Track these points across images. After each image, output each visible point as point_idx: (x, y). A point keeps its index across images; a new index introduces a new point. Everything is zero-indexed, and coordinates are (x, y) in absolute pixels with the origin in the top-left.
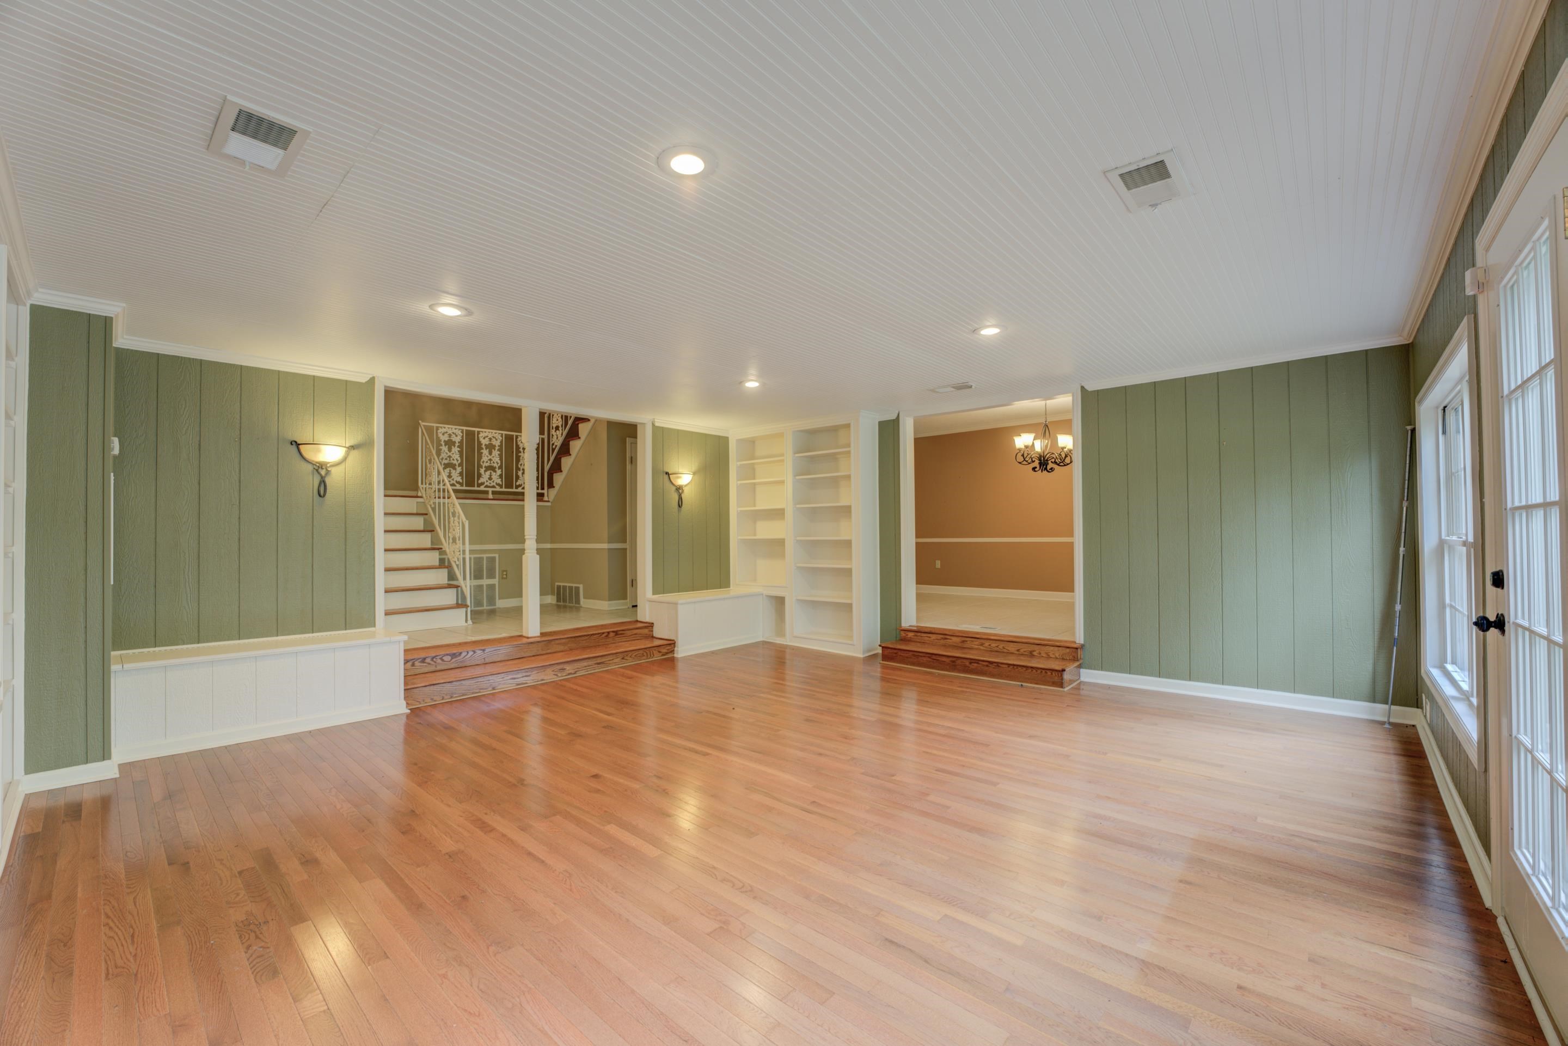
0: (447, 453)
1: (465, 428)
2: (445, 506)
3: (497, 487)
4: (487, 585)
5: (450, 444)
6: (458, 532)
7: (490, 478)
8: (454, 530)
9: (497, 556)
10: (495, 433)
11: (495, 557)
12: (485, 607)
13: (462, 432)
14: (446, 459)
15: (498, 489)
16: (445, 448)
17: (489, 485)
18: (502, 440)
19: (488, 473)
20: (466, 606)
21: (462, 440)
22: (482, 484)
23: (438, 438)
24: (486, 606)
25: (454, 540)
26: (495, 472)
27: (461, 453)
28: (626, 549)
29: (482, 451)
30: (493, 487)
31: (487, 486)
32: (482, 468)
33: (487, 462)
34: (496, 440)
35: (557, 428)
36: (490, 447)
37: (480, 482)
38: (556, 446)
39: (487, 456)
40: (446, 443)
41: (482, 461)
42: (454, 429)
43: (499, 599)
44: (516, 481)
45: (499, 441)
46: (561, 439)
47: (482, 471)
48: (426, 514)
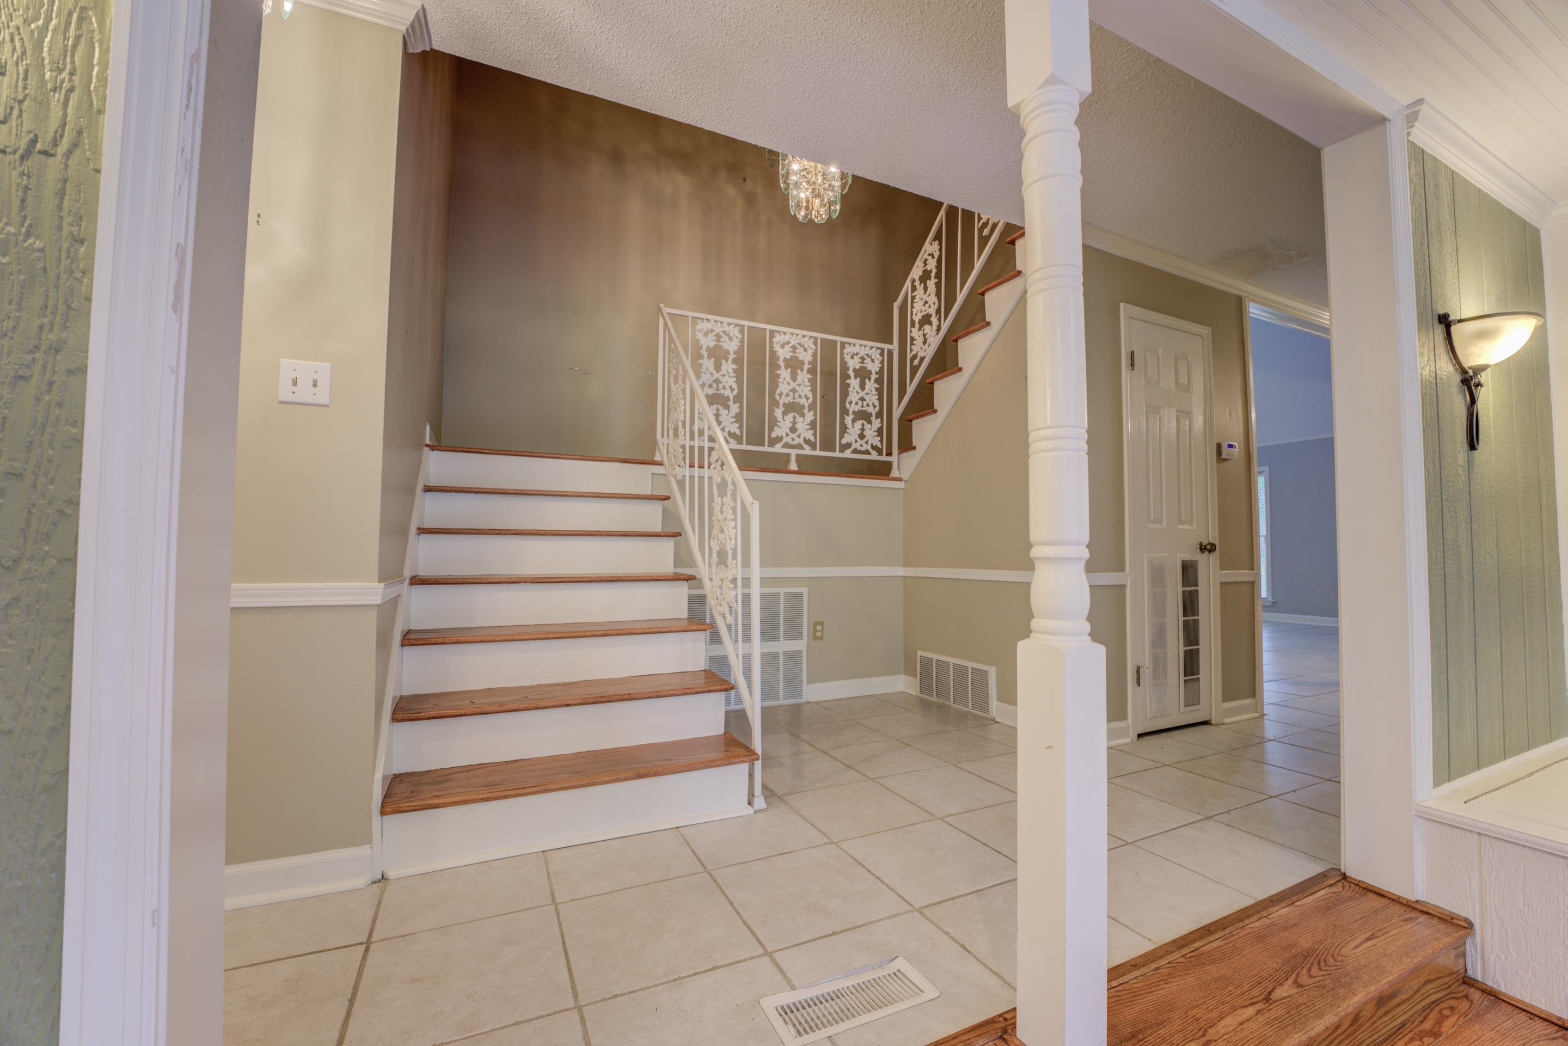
0: (712, 374)
1: (746, 323)
2: (703, 483)
3: (806, 446)
4: (786, 653)
5: (718, 355)
6: (731, 536)
7: (793, 429)
8: (722, 532)
9: (805, 591)
10: (804, 336)
11: (801, 594)
12: (782, 702)
13: (742, 332)
14: (710, 386)
15: (807, 451)
16: (708, 364)
17: (790, 442)
18: (816, 350)
19: (789, 417)
20: (750, 755)
21: (741, 348)
22: (779, 439)
23: (696, 342)
24: (785, 698)
25: (722, 559)
26: (803, 415)
27: (738, 373)
28: (1122, 587)
29: (778, 372)
30: (799, 447)
31: (786, 445)
32: (778, 408)
33: (787, 395)
34: (805, 350)
35: (926, 320)
36: (794, 365)
37: (774, 435)
38: (922, 359)
39: (789, 384)
40: (712, 353)
41: (778, 392)
42: (725, 324)
43: (808, 683)
44: (842, 437)
45: (810, 352)
46: (935, 341)
47: (778, 412)
48: (667, 498)
